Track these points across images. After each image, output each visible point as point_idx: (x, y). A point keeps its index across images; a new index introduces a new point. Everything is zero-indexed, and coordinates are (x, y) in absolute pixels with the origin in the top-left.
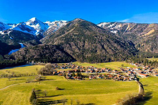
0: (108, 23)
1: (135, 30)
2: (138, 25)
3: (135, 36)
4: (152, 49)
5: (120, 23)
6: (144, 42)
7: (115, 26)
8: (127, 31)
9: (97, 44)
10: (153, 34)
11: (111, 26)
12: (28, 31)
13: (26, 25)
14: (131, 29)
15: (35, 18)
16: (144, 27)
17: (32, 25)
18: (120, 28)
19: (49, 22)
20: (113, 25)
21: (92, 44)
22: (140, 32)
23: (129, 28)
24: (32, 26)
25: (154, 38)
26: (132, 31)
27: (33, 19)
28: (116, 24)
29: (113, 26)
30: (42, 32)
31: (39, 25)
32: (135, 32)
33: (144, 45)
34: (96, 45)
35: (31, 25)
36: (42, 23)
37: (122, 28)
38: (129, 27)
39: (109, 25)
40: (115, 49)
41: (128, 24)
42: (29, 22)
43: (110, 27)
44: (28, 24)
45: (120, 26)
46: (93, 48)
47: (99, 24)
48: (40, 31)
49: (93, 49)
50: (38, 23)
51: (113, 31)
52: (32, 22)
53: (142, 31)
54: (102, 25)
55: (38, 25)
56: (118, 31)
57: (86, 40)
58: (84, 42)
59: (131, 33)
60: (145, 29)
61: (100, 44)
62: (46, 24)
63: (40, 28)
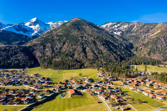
0: (114, 23)
1: (141, 31)
2: (145, 26)
3: (138, 38)
4: (149, 54)
5: (127, 23)
6: (143, 45)
7: (120, 27)
8: (132, 32)
9: (78, 46)
10: (156, 35)
11: (116, 26)
12: (24, 32)
13: (24, 25)
14: (137, 30)
15: (36, 18)
16: (152, 27)
17: (32, 25)
18: (126, 28)
19: (52, 22)
20: (119, 25)
21: (72, 46)
22: (145, 33)
23: (135, 29)
24: (31, 27)
25: (156, 39)
26: (138, 32)
27: (34, 20)
28: (122, 24)
29: (118, 27)
30: (40, 33)
31: (39, 26)
32: (141, 33)
33: (142, 49)
34: (76, 47)
35: (30, 25)
36: (44, 23)
37: (127, 29)
38: (135, 27)
39: (114, 25)
40: (99, 53)
41: (136, 24)
42: (29, 23)
43: (115, 28)
44: (27, 24)
45: (126, 26)
46: (71, 50)
47: (104, 24)
48: (39, 32)
49: (70, 53)
50: (38, 23)
51: (117, 32)
52: (32, 23)
53: (148, 31)
54: (107, 26)
55: (37, 26)
56: (123, 32)
57: (67, 42)
58: (64, 43)
59: (136, 34)
60: (152, 29)
61: (81, 46)
62: (48, 24)
63: (39, 28)
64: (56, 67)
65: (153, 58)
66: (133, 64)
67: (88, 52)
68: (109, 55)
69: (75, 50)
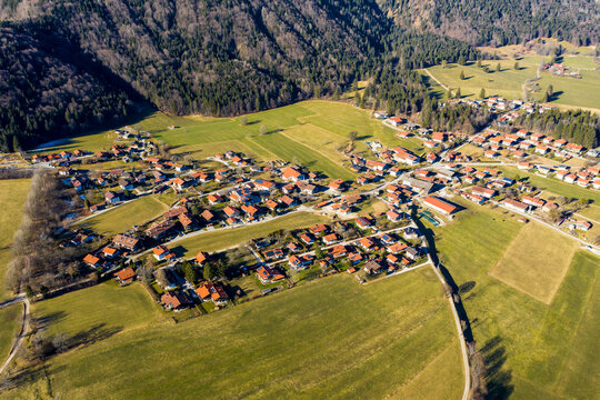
4: (438, 16)
9: (232, 6)
21: (210, 5)
34: (230, 11)
40: (308, 31)
46: (218, 28)
49: (220, 38)
61: (243, 5)
64: (221, 106)
65: (451, 34)
66: (419, 67)
67: (275, 31)
68: (341, 37)
69: (230, 25)
